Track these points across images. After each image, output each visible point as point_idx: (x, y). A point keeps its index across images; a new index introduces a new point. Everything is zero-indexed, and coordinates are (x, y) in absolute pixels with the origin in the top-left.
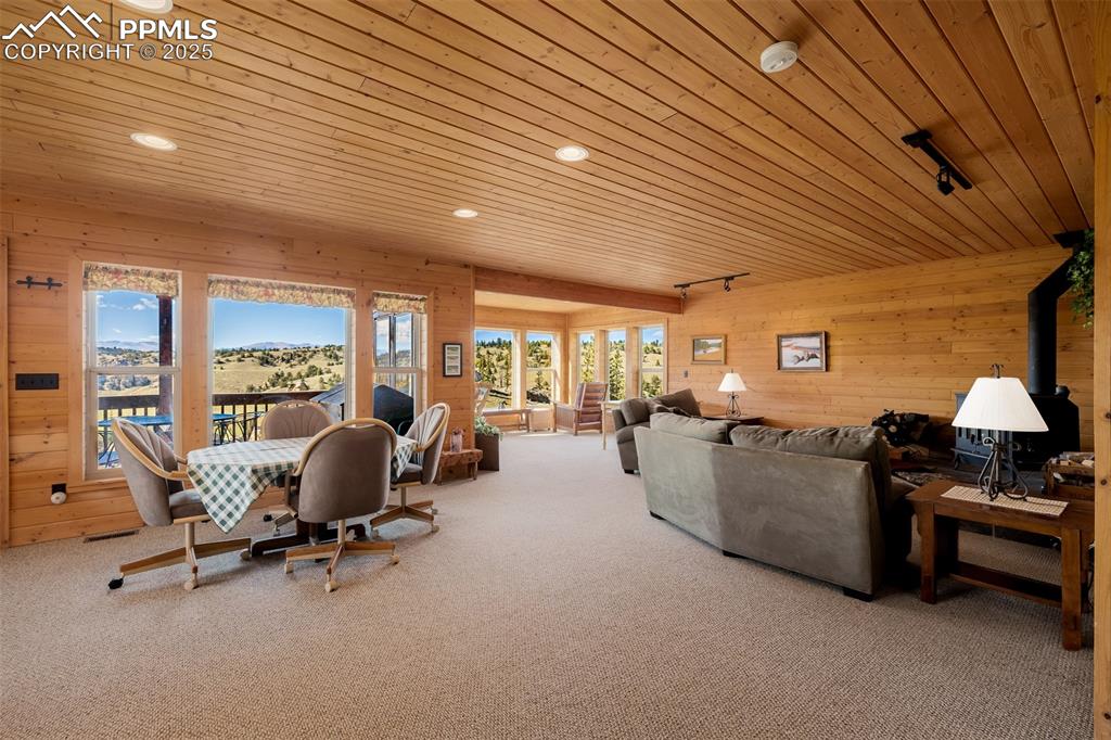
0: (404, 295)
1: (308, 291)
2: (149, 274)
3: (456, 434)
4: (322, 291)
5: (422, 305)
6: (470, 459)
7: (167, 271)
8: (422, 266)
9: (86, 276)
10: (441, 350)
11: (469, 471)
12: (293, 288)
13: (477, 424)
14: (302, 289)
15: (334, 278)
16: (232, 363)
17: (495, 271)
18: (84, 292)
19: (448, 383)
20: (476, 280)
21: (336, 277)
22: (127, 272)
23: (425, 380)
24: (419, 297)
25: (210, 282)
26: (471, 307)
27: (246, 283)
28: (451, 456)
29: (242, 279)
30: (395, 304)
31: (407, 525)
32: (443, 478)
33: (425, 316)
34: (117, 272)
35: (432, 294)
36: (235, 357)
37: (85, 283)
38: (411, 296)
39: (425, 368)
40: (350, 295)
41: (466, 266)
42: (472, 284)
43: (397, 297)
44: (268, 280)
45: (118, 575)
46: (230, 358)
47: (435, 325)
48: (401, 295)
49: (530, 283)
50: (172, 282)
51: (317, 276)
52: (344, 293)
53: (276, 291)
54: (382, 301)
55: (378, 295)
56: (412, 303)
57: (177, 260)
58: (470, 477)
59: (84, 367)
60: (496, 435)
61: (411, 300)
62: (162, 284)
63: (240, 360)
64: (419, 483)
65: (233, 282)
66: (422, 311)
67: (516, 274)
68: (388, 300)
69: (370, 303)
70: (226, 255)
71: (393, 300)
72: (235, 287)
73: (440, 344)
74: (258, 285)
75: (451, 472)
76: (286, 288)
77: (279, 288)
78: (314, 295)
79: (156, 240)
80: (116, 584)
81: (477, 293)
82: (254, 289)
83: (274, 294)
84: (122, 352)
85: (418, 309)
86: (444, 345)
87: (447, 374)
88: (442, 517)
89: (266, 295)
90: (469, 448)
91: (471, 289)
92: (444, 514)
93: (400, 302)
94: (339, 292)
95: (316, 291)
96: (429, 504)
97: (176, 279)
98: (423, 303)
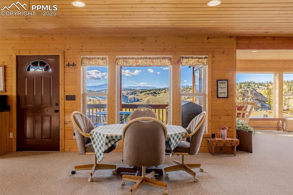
0: (196, 56)
1: (152, 59)
2: (98, 58)
3: (223, 129)
4: (158, 58)
5: (205, 61)
6: (231, 144)
7: (104, 56)
8: (205, 41)
9: (82, 61)
10: (216, 84)
11: (232, 151)
12: (146, 58)
13: (238, 124)
14: (150, 58)
15: (163, 52)
16: (162, 93)
17: (249, 37)
18: (81, 67)
19: (220, 101)
20: (237, 44)
21: (164, 51)
22: (92, 58)
23: (207, 99)
24: (204, 56)
25: (117, 59)
26: (233, 60)
27: (129, 58)
28: (219, 141)
29: (128, 57)
30: (192, 62)
31: (183, 174)
32: (215, 152)
33: (207, 66)
34: (90, 59)
35: (211, 54)
36: (163, 91)
37: (82, 64)
38: (199, 56)
39: (207, 93)
40: (170, 59)
41: (231, 37)
42: (235, 46)
43: (192, 58)
44: (137, 56)
45: (74, 170)
46: (162, 92)
47: (212, 70)
48: (194, 56)
49: (275, 41)
50: (105, 60)
51: (156, 52)
52: (167, 58)
53: (140, 60)
54: (185, 60)
55: (183, 58)
56: (200, 60)
57: (106, 52)
58: (232, 154)
59: (82, 93)
60: (250, 132)
61: (200, 58)
62: (102, 61)
63: (165, 92)
64: (188, 153)
65: (124, 58)
66: (206, 64)
67: (265, 37)
68: (187, 60)
69: (179, 62)
70: (122, 48)
71: (190, 59)
72: (125, 60)
73: (216, 81)
74: (133, 58)
75: (221, 149)
76: (143, 58)
77: (141, 59)
78: (154, 61)
79: (101, 45)
80: (73, 173)
81: (238, 51)
82: (132, 60)
83: (139, 62)
84: (132, 90)
85: (204, 63)
86: (218, 81)
87: (219, 96)
88: (205, 174)
89: (136, 62)
90: (232, 137)
91: (234, 50)
92: (206, 173)
93: (194, 60)
94: (165, 58)
95: (155, 59)
96: (198, 165)
97: (106, 59)
98: (206, 60)
